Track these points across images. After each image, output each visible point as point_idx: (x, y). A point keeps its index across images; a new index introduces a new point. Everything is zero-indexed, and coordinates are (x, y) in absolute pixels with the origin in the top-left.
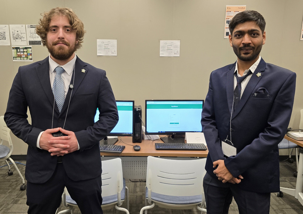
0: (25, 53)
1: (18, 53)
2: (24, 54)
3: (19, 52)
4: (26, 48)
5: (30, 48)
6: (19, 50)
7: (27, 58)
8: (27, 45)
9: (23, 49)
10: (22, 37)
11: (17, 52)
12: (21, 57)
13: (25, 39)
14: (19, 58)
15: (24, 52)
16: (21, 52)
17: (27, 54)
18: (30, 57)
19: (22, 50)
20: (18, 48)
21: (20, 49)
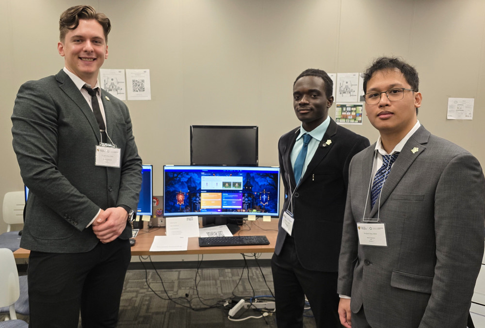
0: (354, 114)
1: (343, 113)
2: (351, 114)
3: (345, 111)
4: (355, 106)
5: (361, 106)
6: (344, 109)
7: (355, 120)
8: (357, 102)
9: (351, 107)
10: (352, 90)
11: (342, 111)
12: (346, 119)
13: (355, 93)
14: (344, 120)
15: (351, 111)
16: (348, 111)
17: (356, 115)
18: (359, 119)
19: (349, 109)
20: (345, 106)
21: (346, 107)
